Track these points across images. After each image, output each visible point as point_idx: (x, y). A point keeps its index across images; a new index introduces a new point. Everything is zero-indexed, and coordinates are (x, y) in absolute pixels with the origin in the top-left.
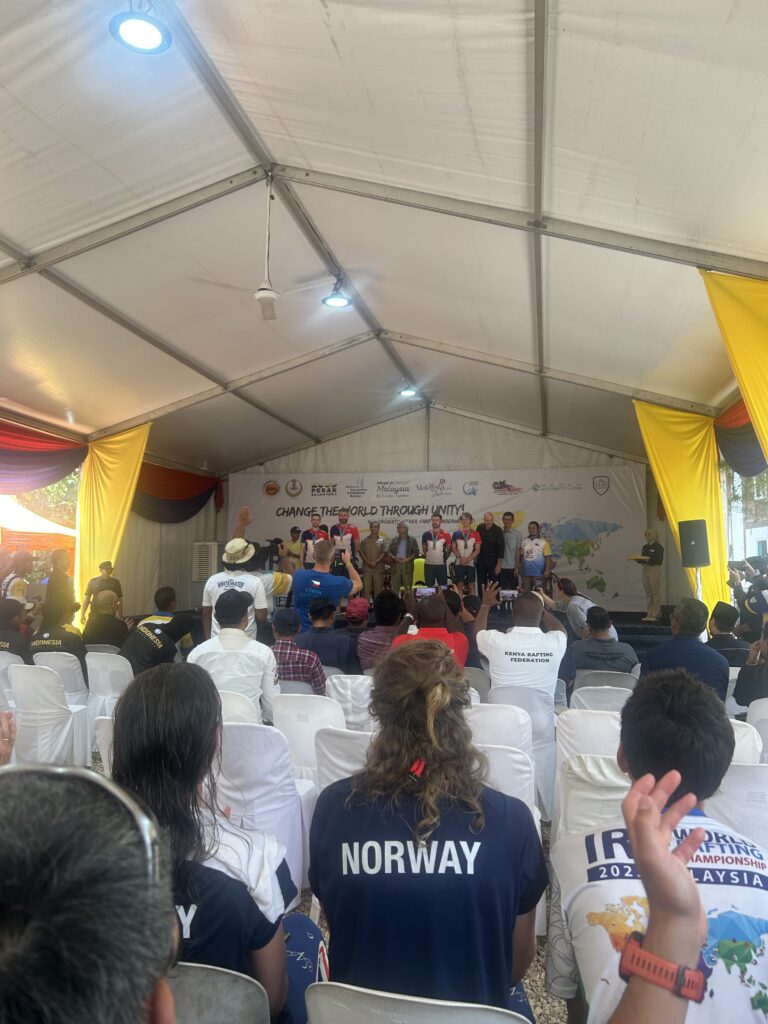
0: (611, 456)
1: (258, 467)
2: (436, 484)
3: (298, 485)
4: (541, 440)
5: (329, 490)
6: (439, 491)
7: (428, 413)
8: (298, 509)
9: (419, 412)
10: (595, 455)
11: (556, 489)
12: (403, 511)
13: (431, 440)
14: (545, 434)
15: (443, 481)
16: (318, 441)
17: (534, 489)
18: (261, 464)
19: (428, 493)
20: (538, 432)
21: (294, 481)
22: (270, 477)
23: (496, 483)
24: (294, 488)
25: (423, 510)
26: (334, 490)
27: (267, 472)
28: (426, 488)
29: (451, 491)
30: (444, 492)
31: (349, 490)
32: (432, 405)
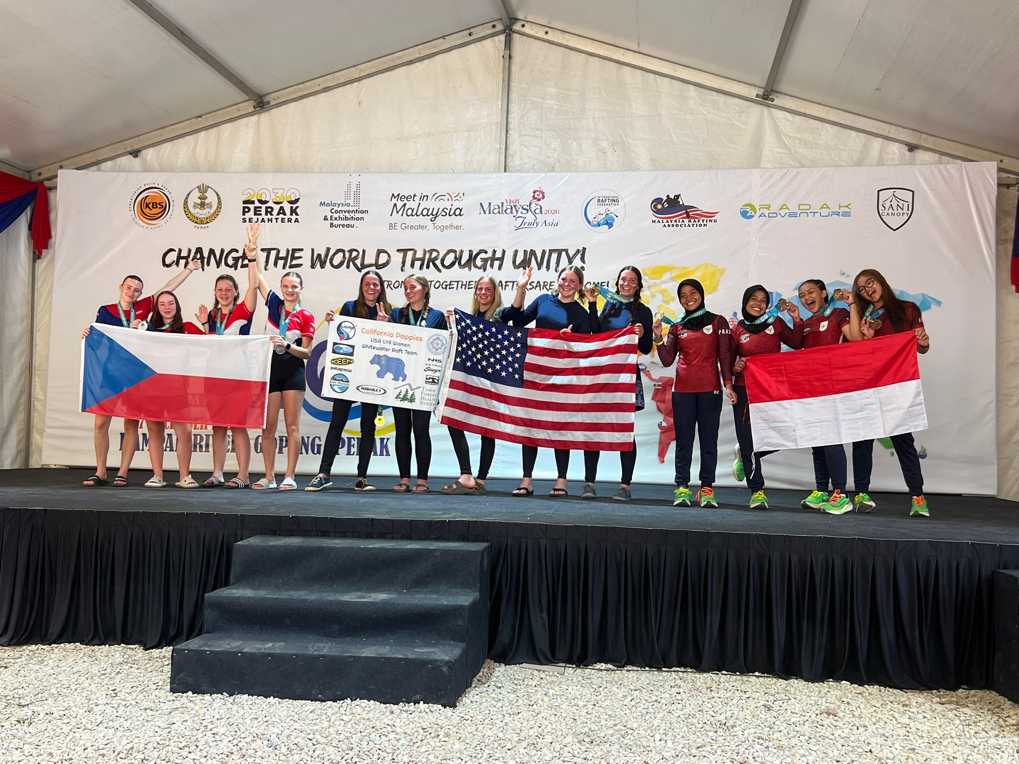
0: (912, 148)
1: (127, 160)
2: (524, 202)
3: (211, 198)
4: (757, 110)
5: (282, 211)
6: (530, 217)
7: (508, 44)
8: (212, 252)
9: (488, 43)
10: (877, 143)
11: (792, 215)
12: (447, 262)
13: (514, 107)
14: (767, 96)
15: (539, 196)
16: (261, 104)
17: (744, 214)
18: (135, 153)
19: (506, 220)
20: (752, 93)
21: (203, 189)
22: (150, 179)
23: (658, 201)
24: (202, 205)
25: (493, 259)
26: (293, 211)
27: (146, 169)
28: (501, 210)
29: (555, 218)
30: (541, 218)
31: (326, 211)
32: (517, 27)
